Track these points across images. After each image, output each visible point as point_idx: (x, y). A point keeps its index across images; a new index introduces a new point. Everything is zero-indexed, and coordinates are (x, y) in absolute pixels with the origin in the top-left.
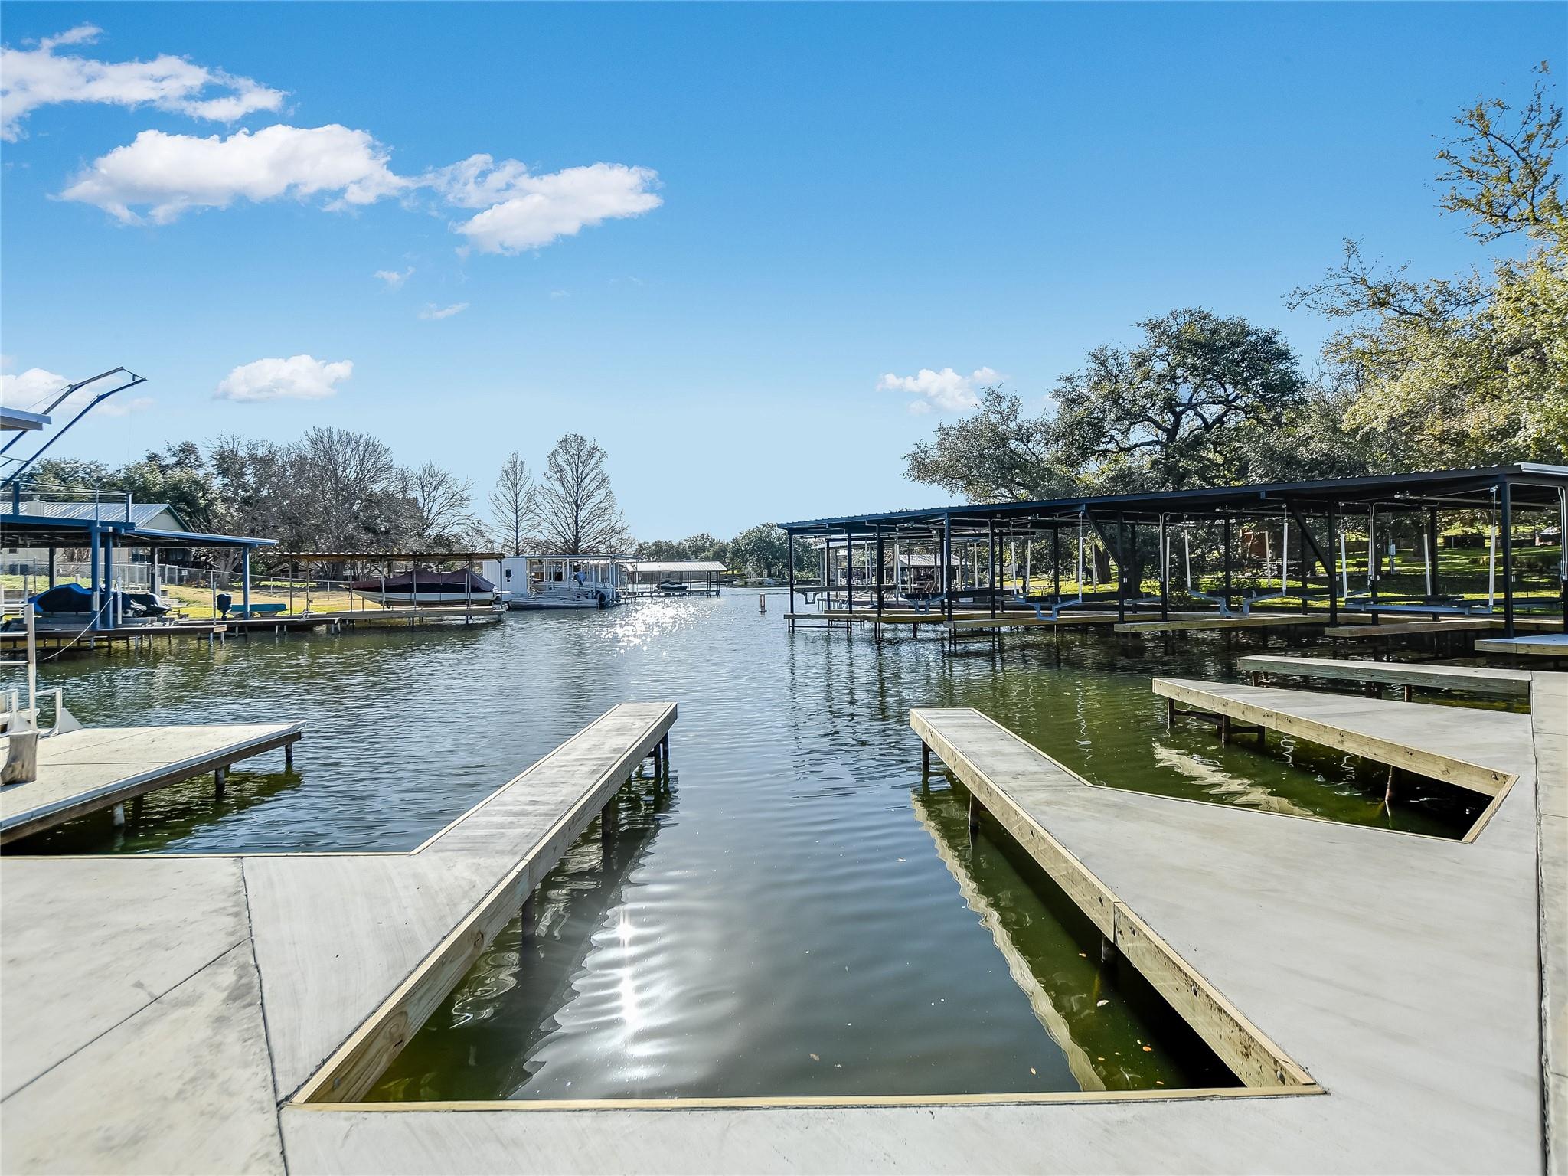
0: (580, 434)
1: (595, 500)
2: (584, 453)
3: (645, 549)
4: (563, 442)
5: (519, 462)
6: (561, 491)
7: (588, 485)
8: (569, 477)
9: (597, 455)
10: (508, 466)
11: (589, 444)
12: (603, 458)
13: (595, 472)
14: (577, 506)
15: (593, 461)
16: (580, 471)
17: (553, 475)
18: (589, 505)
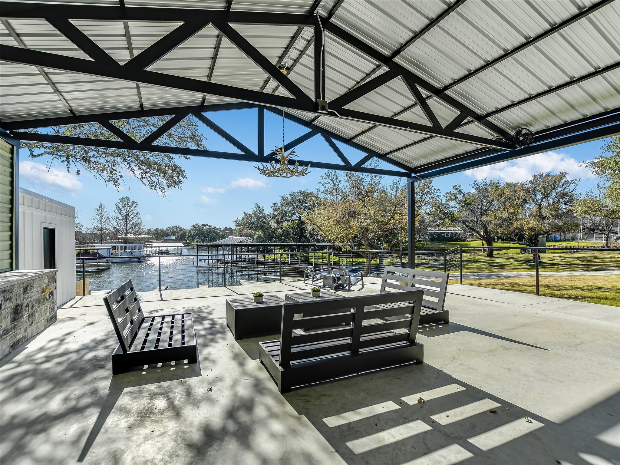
0: (128, 197)
1: (134, 221)
2: (130, 204)
3: (151, 231)
4: (121, 200)
5: (102, 205)
6: (120, 217)
7: (131, 215)
8: (123, 211)
9: (135, 204)
10: (98, 207)
11: (132, 200)
12: (137, 206)
13: (134, 210)
14: (126, 222)
15: (133, 206)
16: (128, 210)
17: (117, 211)
18: (131, 223)
